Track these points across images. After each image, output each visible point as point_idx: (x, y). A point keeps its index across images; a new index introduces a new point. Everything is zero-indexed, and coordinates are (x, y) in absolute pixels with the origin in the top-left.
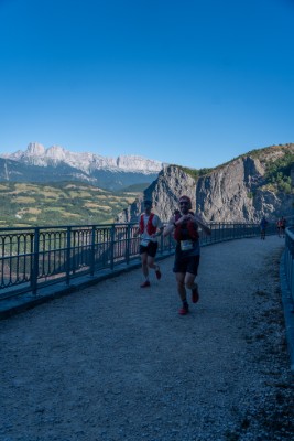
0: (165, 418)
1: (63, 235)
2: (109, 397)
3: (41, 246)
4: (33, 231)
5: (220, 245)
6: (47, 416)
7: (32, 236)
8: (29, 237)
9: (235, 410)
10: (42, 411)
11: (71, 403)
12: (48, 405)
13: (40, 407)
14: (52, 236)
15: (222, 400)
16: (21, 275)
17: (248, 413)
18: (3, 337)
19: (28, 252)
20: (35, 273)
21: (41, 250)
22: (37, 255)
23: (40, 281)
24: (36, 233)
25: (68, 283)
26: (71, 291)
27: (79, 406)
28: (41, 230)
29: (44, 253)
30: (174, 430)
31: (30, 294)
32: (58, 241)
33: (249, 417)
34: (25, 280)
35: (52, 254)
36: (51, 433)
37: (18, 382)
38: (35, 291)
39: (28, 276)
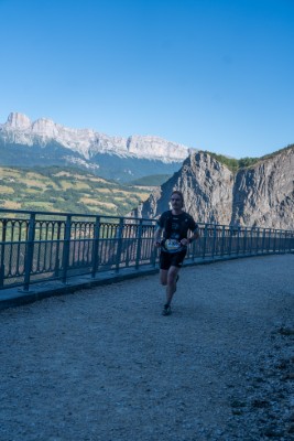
22: (67, 242)
25: (94, 276)
29: (74, 241)
38: (64, 282)
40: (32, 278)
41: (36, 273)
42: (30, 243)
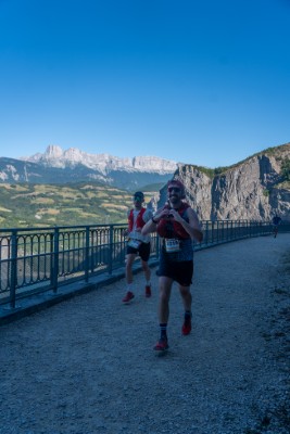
0: (184, 415)
1: (81, 235)
2: (130, 392)
3: (61, 246)
4: (52, 231)
5: (236, 244)
6: (69, 411)
7: (52, 235)
8: (48, 236)
9: (254, 407)
10: (64, 407)
11: (91, 399)
12: (70, 400)
13: (62, 402)
14: (71, 236)
15: (242, 397)
16: (42, 274)
17: (267, 411)
18: (25, 334)
19: (48, 251)
20: (55, 271)
21: (60, 250)
22: (55, 254)
23: (60, 279)
24: (56, 233)
25: (87, 281)
26: (89, 289)
27: (100, 402)
28: (61, 230)
29: (63, 252)
30: (193, 426)
31: (51, 292)
32: (77, 241)
33: (270, 415)
34: (45, 278)
35: (71, 253)
36: (73, 427)
37: (40, 378)
38: (55, 291)
39: (48, 275)
40: (18, 291)
41: (22, 286)
42: (13, 261)
